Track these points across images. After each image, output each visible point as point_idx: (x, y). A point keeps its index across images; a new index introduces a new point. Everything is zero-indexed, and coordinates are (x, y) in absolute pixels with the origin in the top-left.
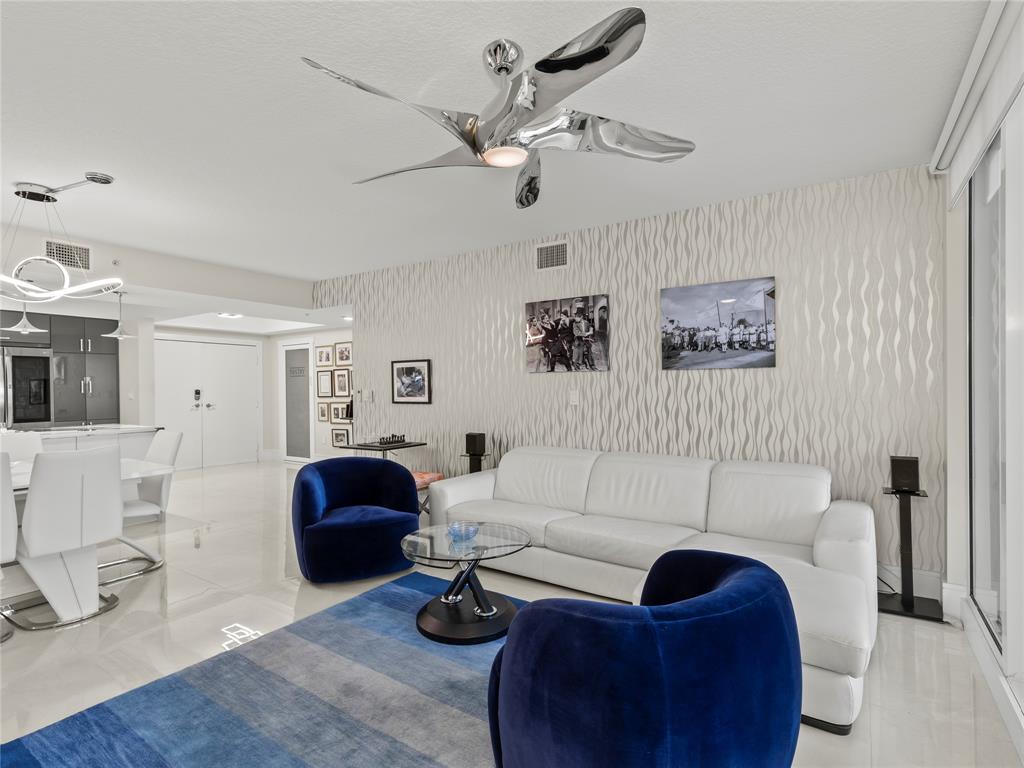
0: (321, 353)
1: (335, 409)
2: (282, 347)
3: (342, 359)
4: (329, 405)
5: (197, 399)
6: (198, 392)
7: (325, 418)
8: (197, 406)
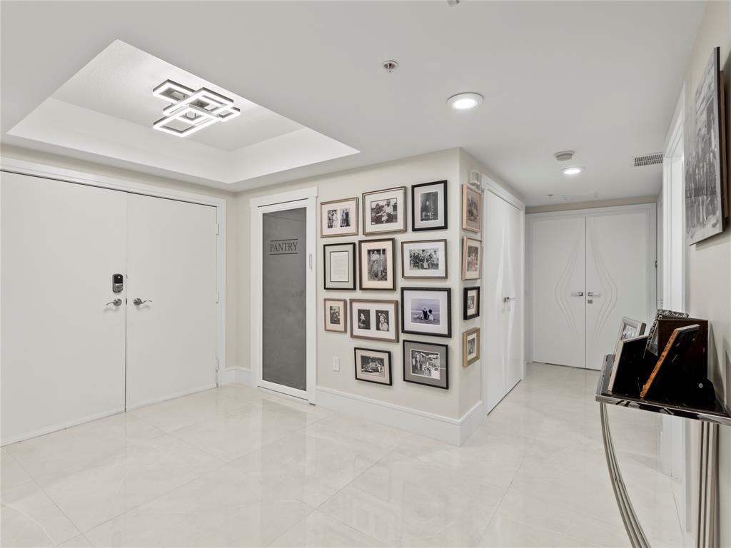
0: (333, 212)
1: (360, 311)
2: (258, 207)
3: (377, 220)
4: (348, 304)
5: (117, 290)
6: (118, 279)
7: (340, 327)
8: (117, 303)
